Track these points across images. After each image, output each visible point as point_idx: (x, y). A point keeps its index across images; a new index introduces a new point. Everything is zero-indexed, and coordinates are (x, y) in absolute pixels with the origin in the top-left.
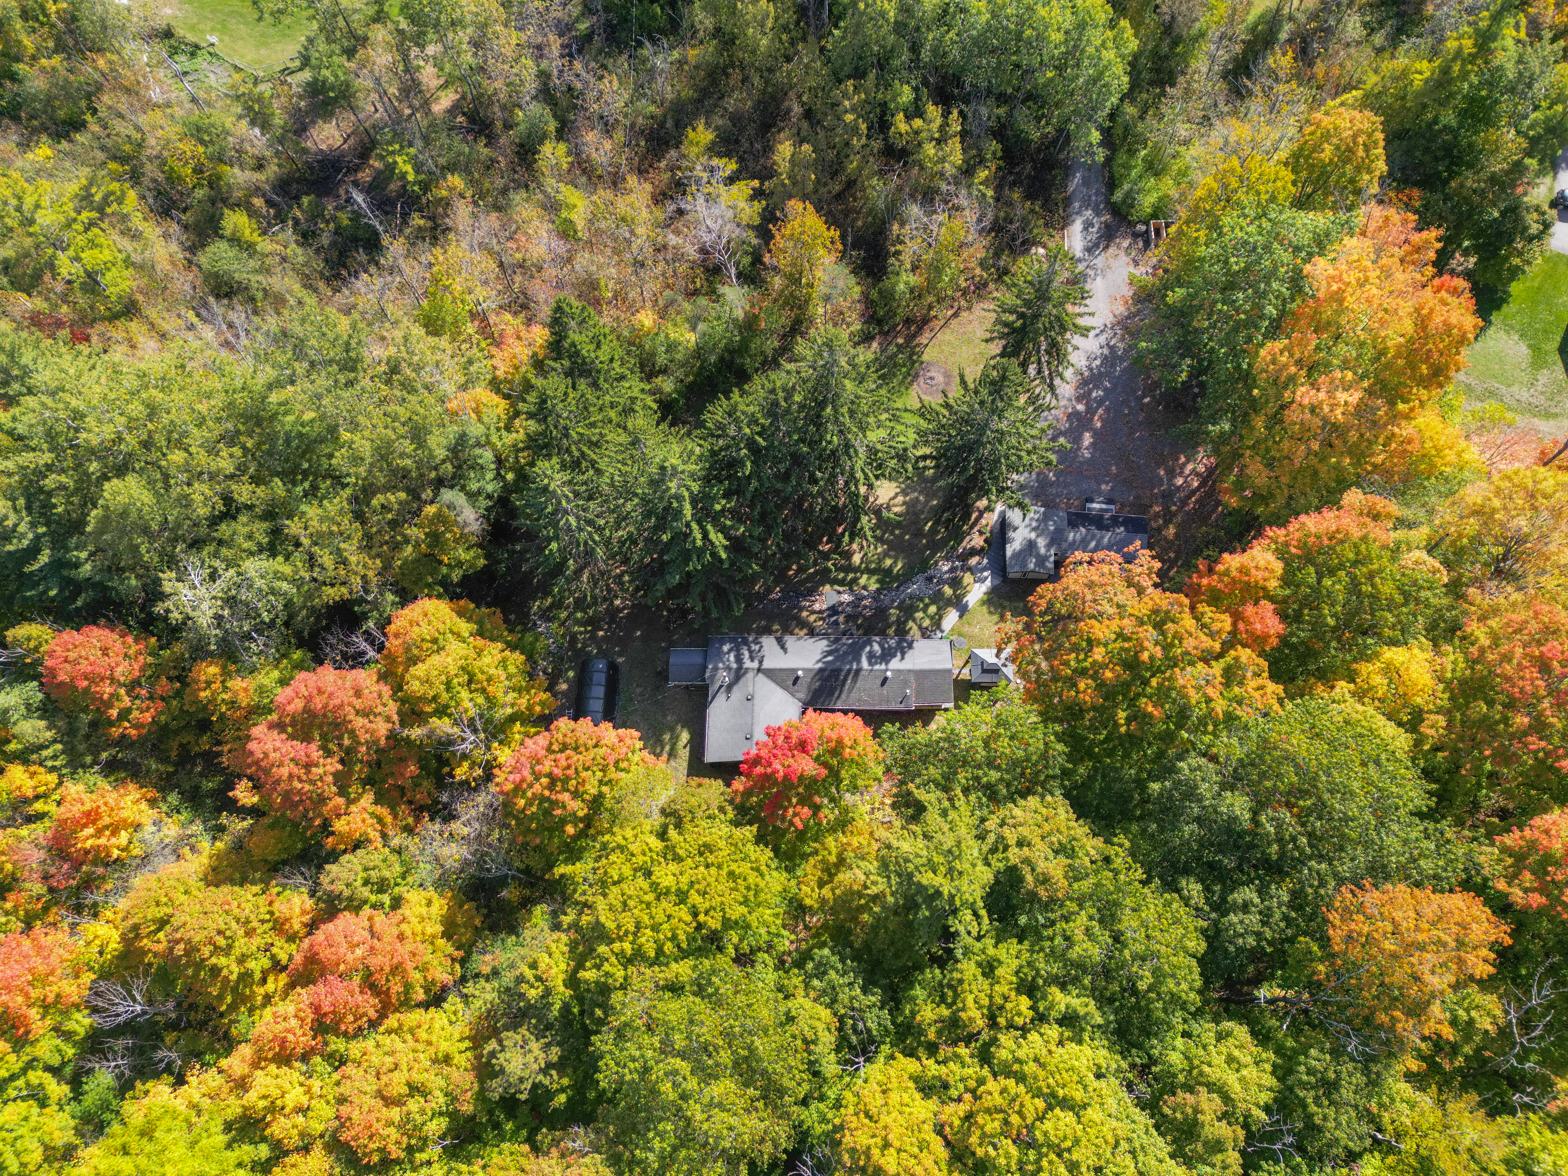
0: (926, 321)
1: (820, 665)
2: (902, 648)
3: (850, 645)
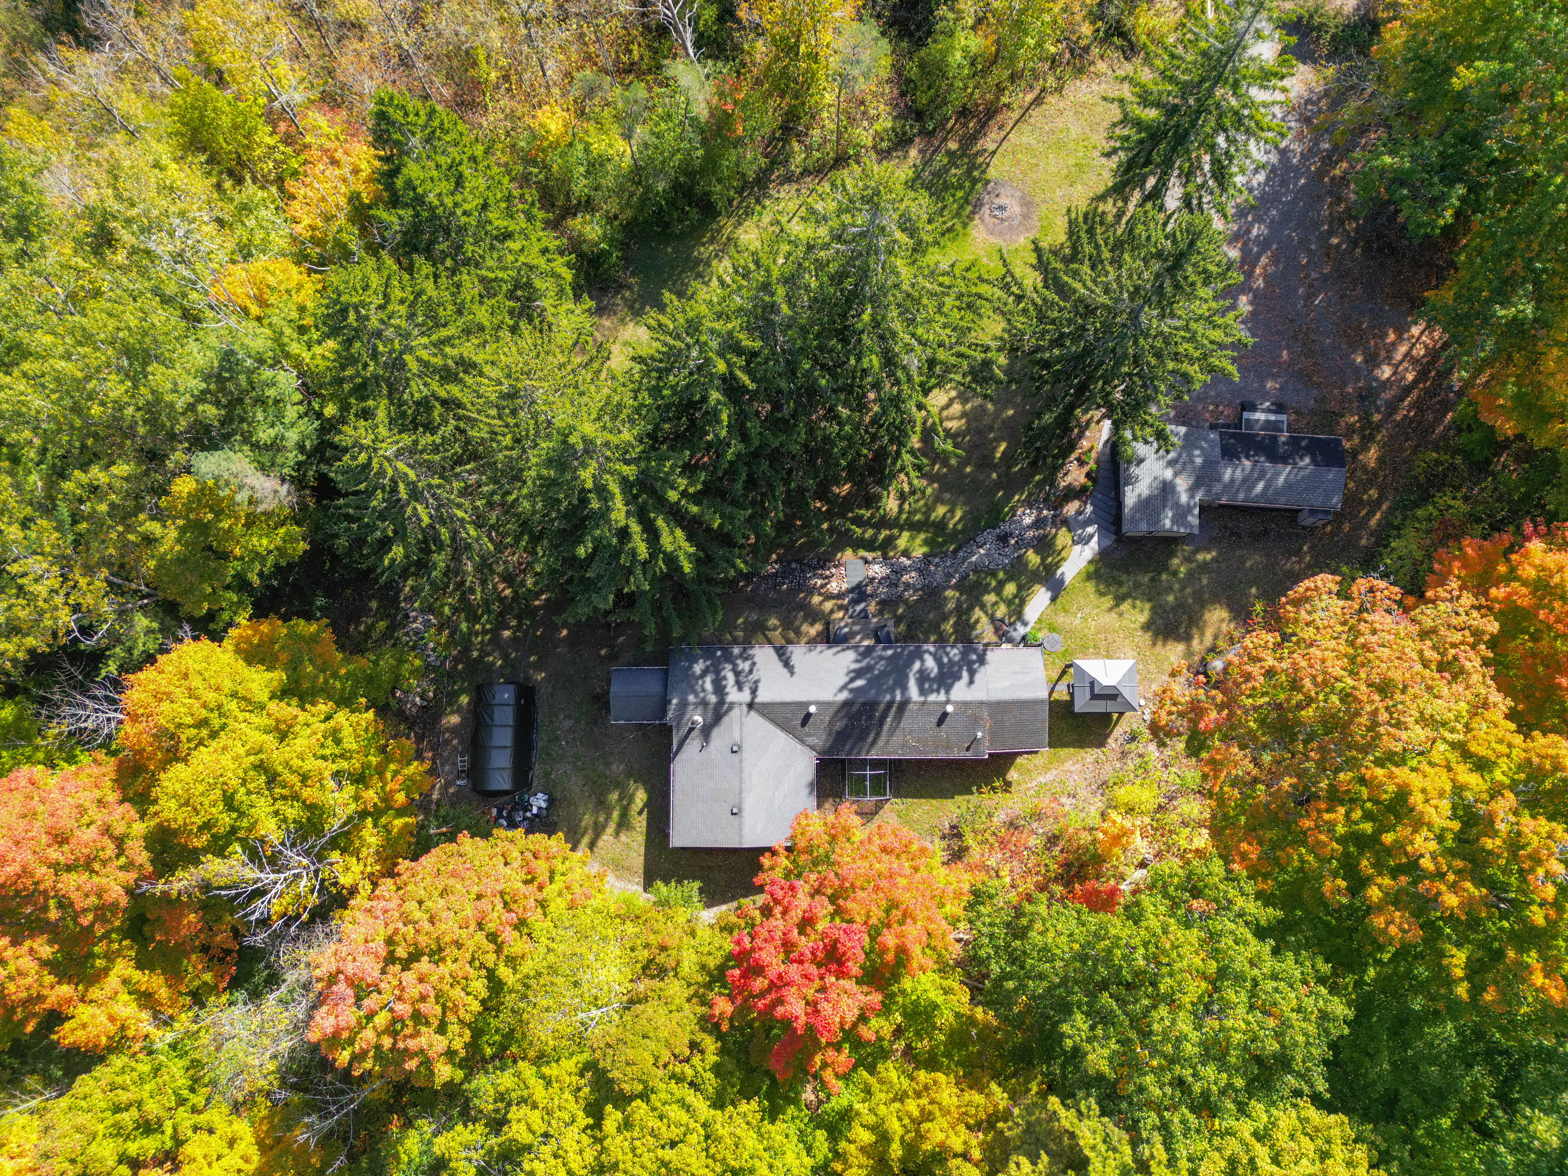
0: (991, 112)
1: (844, 696)
2: (970, 664)
3: (890, 659)
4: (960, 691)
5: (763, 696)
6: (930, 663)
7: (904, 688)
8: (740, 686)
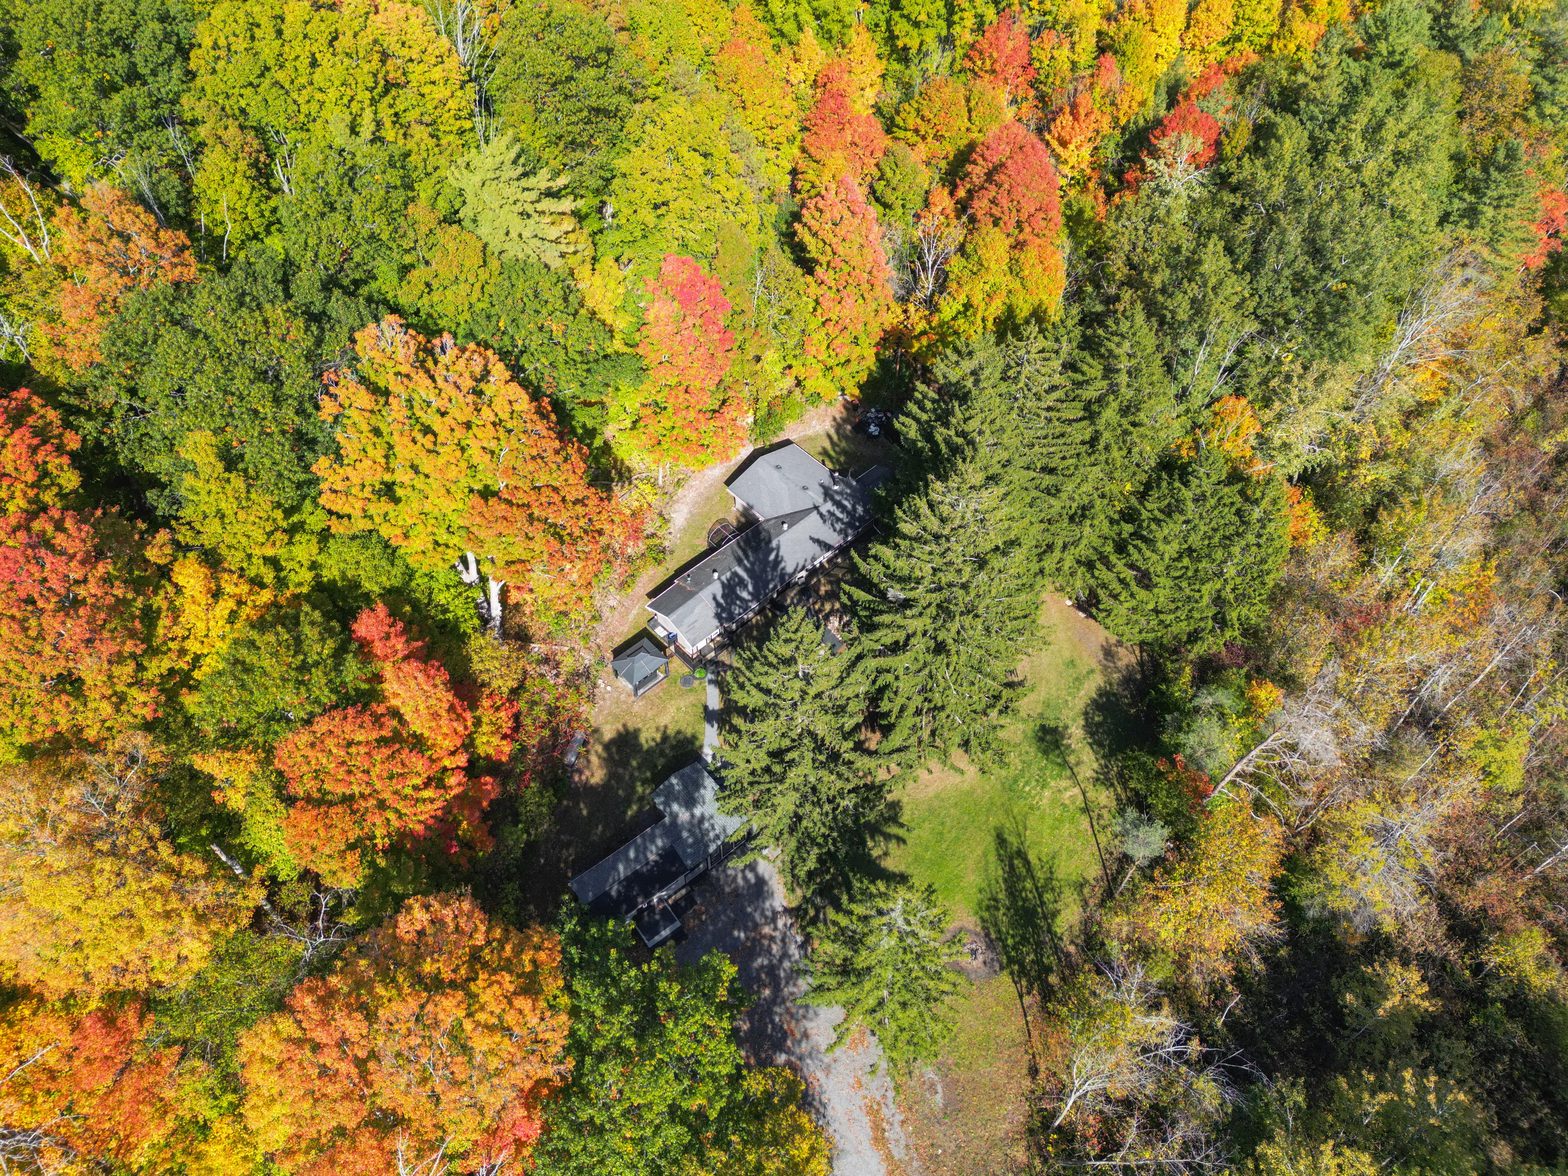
1: (774, 544)
2: (723, 610)
3: (768, 583)
4: (716, 588)
5: (814, 515)
6: (745, 595)
7: (746, 570)
8: (831, 514)
